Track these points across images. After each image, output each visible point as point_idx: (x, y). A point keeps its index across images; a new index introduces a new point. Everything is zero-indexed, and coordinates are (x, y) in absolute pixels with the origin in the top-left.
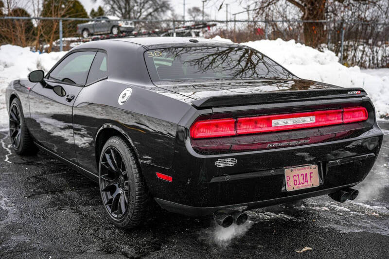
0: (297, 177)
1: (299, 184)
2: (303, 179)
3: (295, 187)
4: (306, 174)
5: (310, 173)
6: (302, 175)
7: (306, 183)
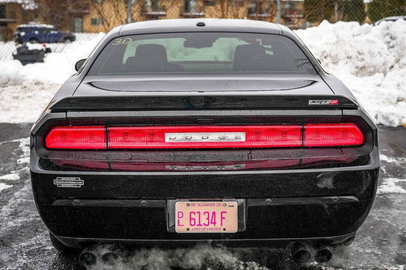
0: (197, 215)
1: (200, 225)
2: (208, 219)
3: (191, 228)
4: (214, 213)
5: (222, 212)
6: (205, 213)
7: (211, 226)
